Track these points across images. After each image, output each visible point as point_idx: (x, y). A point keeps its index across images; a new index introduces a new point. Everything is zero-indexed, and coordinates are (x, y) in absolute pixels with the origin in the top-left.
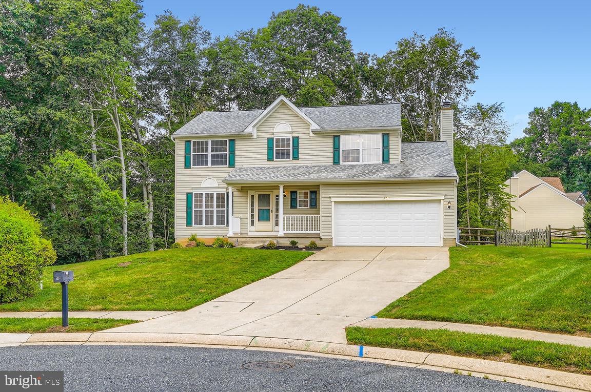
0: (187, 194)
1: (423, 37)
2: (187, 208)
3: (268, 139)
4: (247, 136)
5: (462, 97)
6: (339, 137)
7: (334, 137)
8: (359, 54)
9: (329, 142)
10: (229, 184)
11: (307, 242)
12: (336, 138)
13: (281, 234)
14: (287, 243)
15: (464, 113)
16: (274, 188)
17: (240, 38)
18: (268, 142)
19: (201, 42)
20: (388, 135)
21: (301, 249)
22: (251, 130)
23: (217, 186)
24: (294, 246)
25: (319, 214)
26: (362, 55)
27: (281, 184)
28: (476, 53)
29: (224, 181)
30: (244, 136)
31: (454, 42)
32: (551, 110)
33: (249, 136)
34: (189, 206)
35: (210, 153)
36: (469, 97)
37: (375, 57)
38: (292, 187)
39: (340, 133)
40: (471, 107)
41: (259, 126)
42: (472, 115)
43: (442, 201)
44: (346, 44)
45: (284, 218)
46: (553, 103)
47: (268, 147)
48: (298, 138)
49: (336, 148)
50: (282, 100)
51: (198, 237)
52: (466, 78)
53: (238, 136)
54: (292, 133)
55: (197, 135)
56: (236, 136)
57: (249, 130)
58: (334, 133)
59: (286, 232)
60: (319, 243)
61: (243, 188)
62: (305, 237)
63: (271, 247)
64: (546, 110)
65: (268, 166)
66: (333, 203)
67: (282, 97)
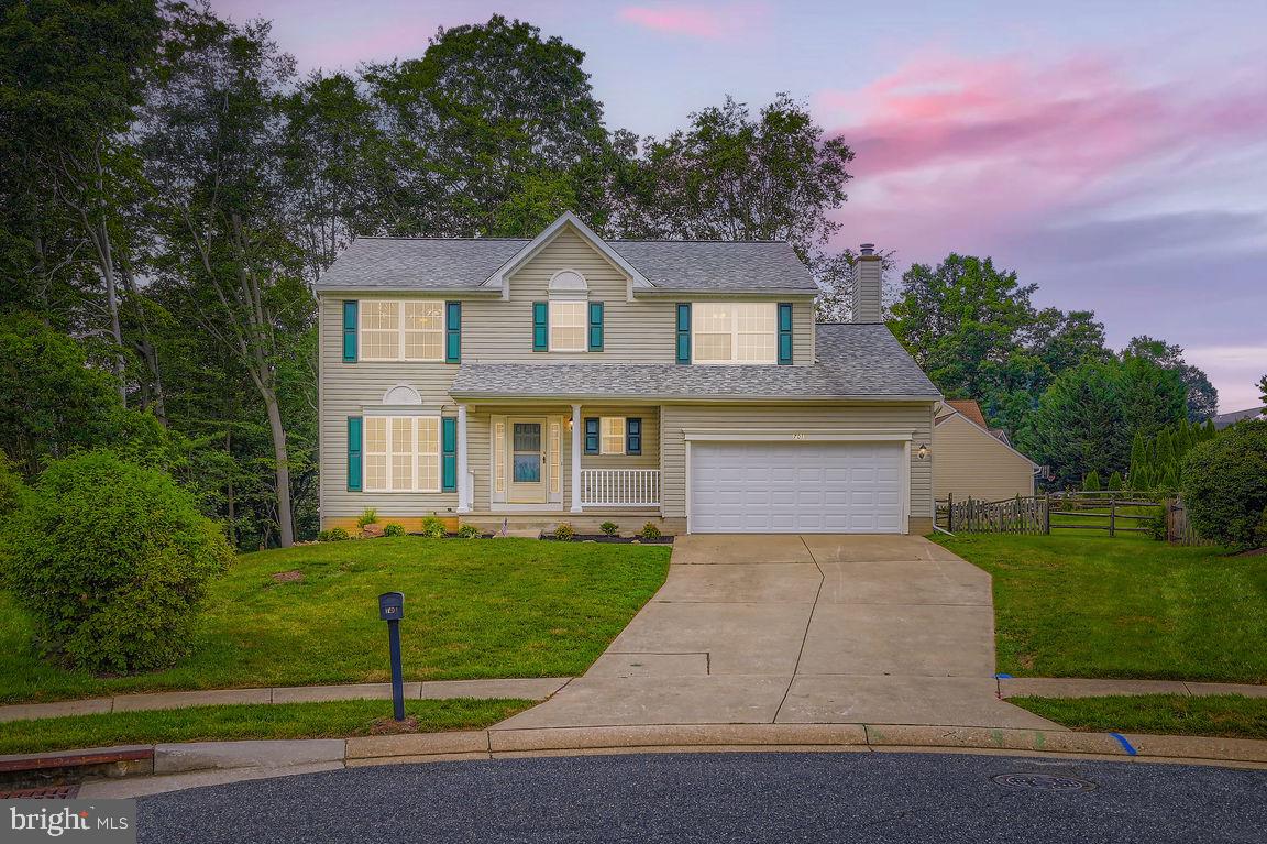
0: (350, 419)
1: (745, 108)
2: (349, 450)
3: (535, 304)
4: (490, 296)
5: (815, 236)
6: (688, 306)
7: (679, 306)
8: (617, 133)
9: (669, 317)
10: (459, 399)
11: (638, 526)
12: (683, 310)
13: (577, 507)
14: (594, 527)
15: (821, 266)
16: (547, 410)
17: (368, 78)
18: (535, 311)
19: (275, 78)
20: (789, 306)
21: (628, 540)
22: (500, 284)
23: (420, 403)
24: (609, 534)
25: (658, 466)
26: (623, 134)
27: (577, 401)
28: (846, 149)
29: (450, 394)
30: (484, 296)
31: (808, 123)
32: (941, 271)
33: (493, 297)
34: (355, 447)
35: (402, 330)
36: (831, 237)
37: (651, 142)
38: (590, 410)
39: (691, 297)
40: (835, 258)
41: (515, 277)
42: (835, 272)
43: (908, 445)
44: (593, 109)
45: (582, 474)
46: (947, 256)
47: (535, 322)
48: (601, 304)
49: (683, 331)
50: (568, 222)
51: (378, 514)
52: (823, 197)
53: (467, 296)
54: (589, 293)
55: (374, 289)
56: (463, 296)
57: (496, 282)
58: (679, 297)
59: (586, 504)
60: (663, 529)
61: (479, 409)
62: (632, 514)
63: (563, 535)
64: (934, 270)
65: (537, 363)
66: (688, 444)
67: (569, 216)
